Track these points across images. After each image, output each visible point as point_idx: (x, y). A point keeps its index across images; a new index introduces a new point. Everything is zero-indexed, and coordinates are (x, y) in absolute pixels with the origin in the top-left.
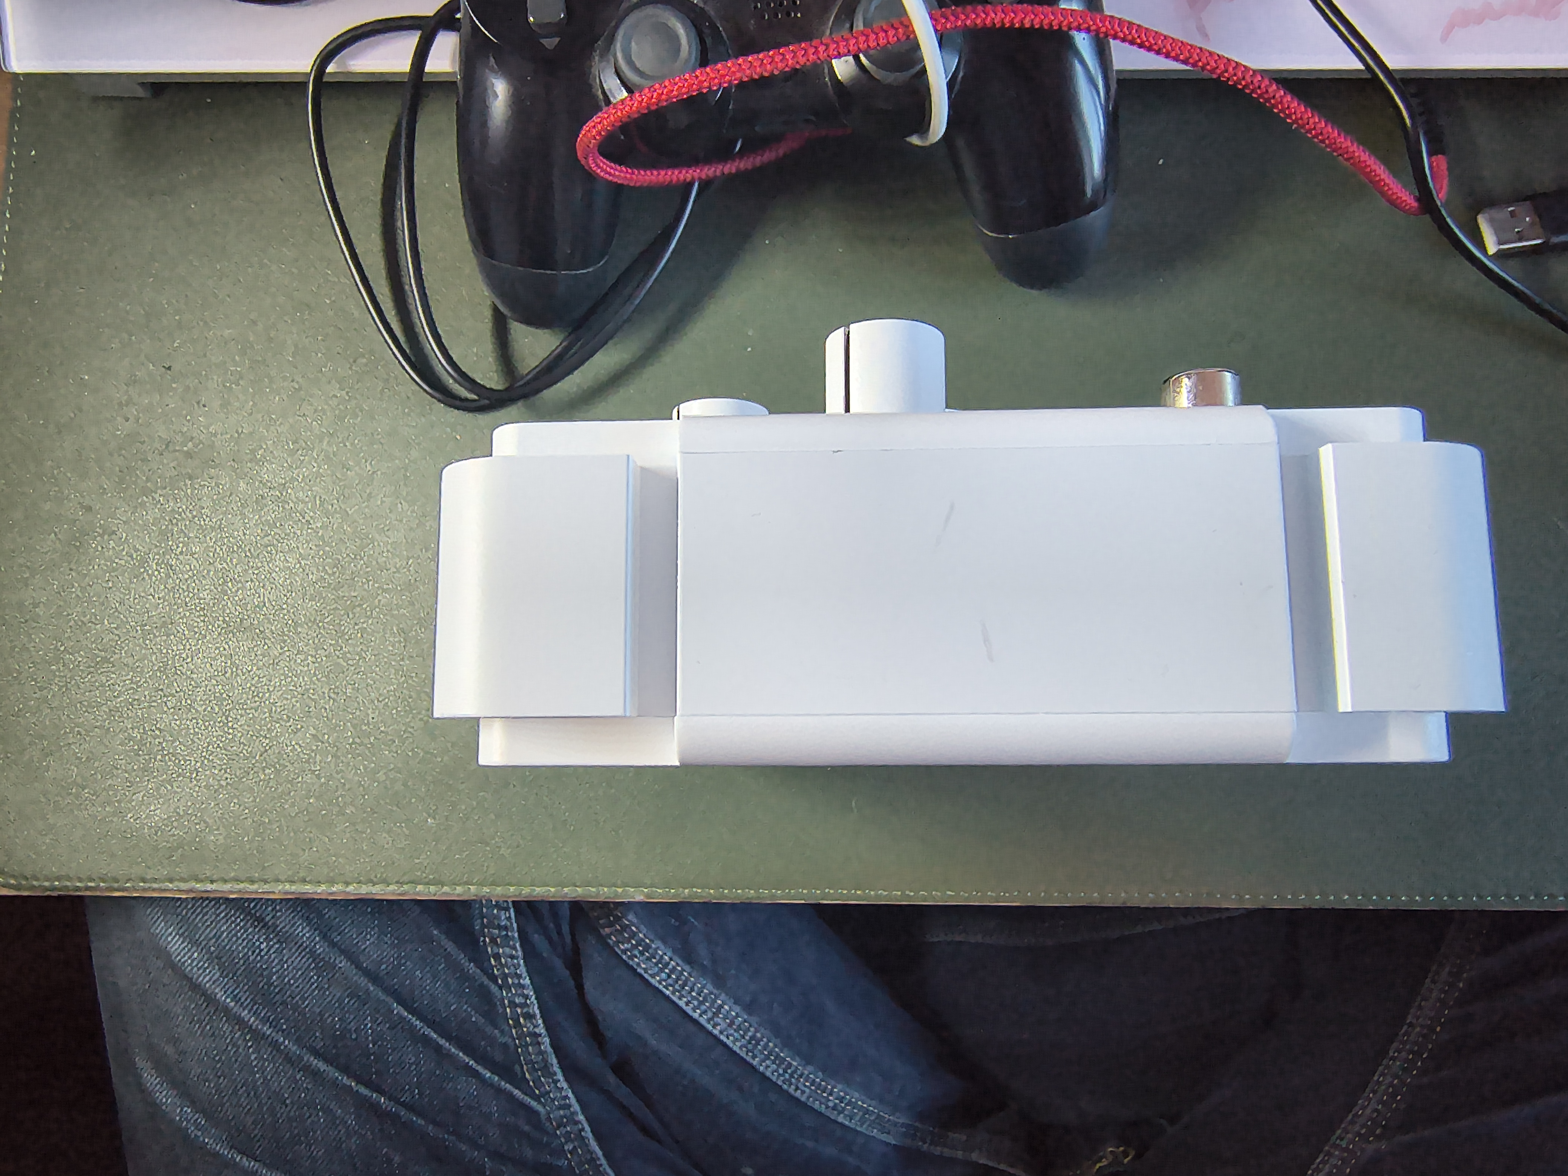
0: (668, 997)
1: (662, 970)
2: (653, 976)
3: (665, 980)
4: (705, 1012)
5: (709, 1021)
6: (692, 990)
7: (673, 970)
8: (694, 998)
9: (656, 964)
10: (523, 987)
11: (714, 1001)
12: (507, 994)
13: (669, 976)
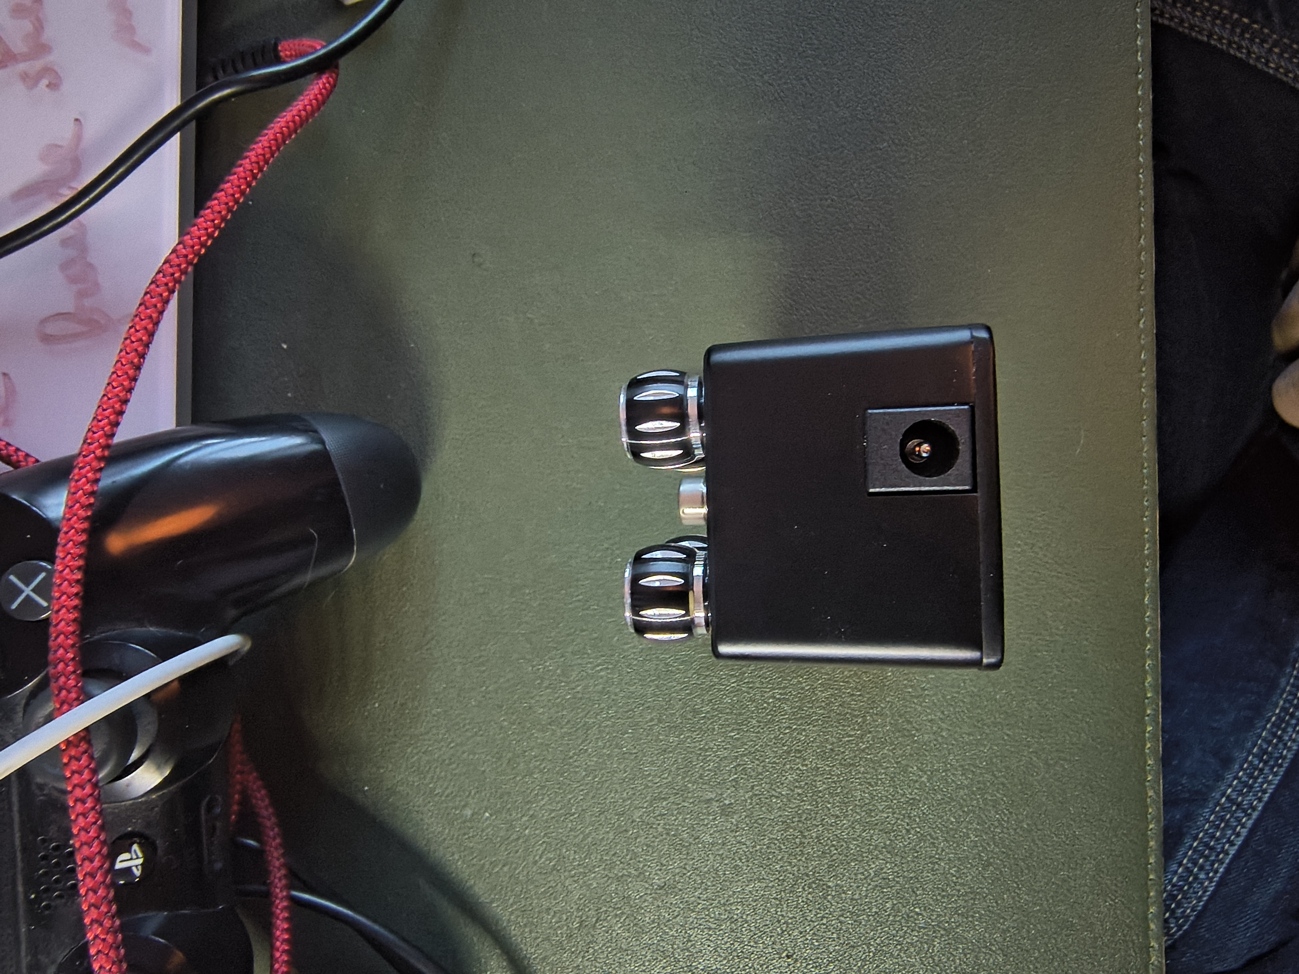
1: (1196, 878)
2: (1204, 890)
3: (1207, 873)
4: (1239, 820)
5: (1249, 816)
6: (1213, 837)
7: (1194, 862)
8: (1223, 836)
9: (1190, 885)
11: (1224, 809)
13: (1201, 868)
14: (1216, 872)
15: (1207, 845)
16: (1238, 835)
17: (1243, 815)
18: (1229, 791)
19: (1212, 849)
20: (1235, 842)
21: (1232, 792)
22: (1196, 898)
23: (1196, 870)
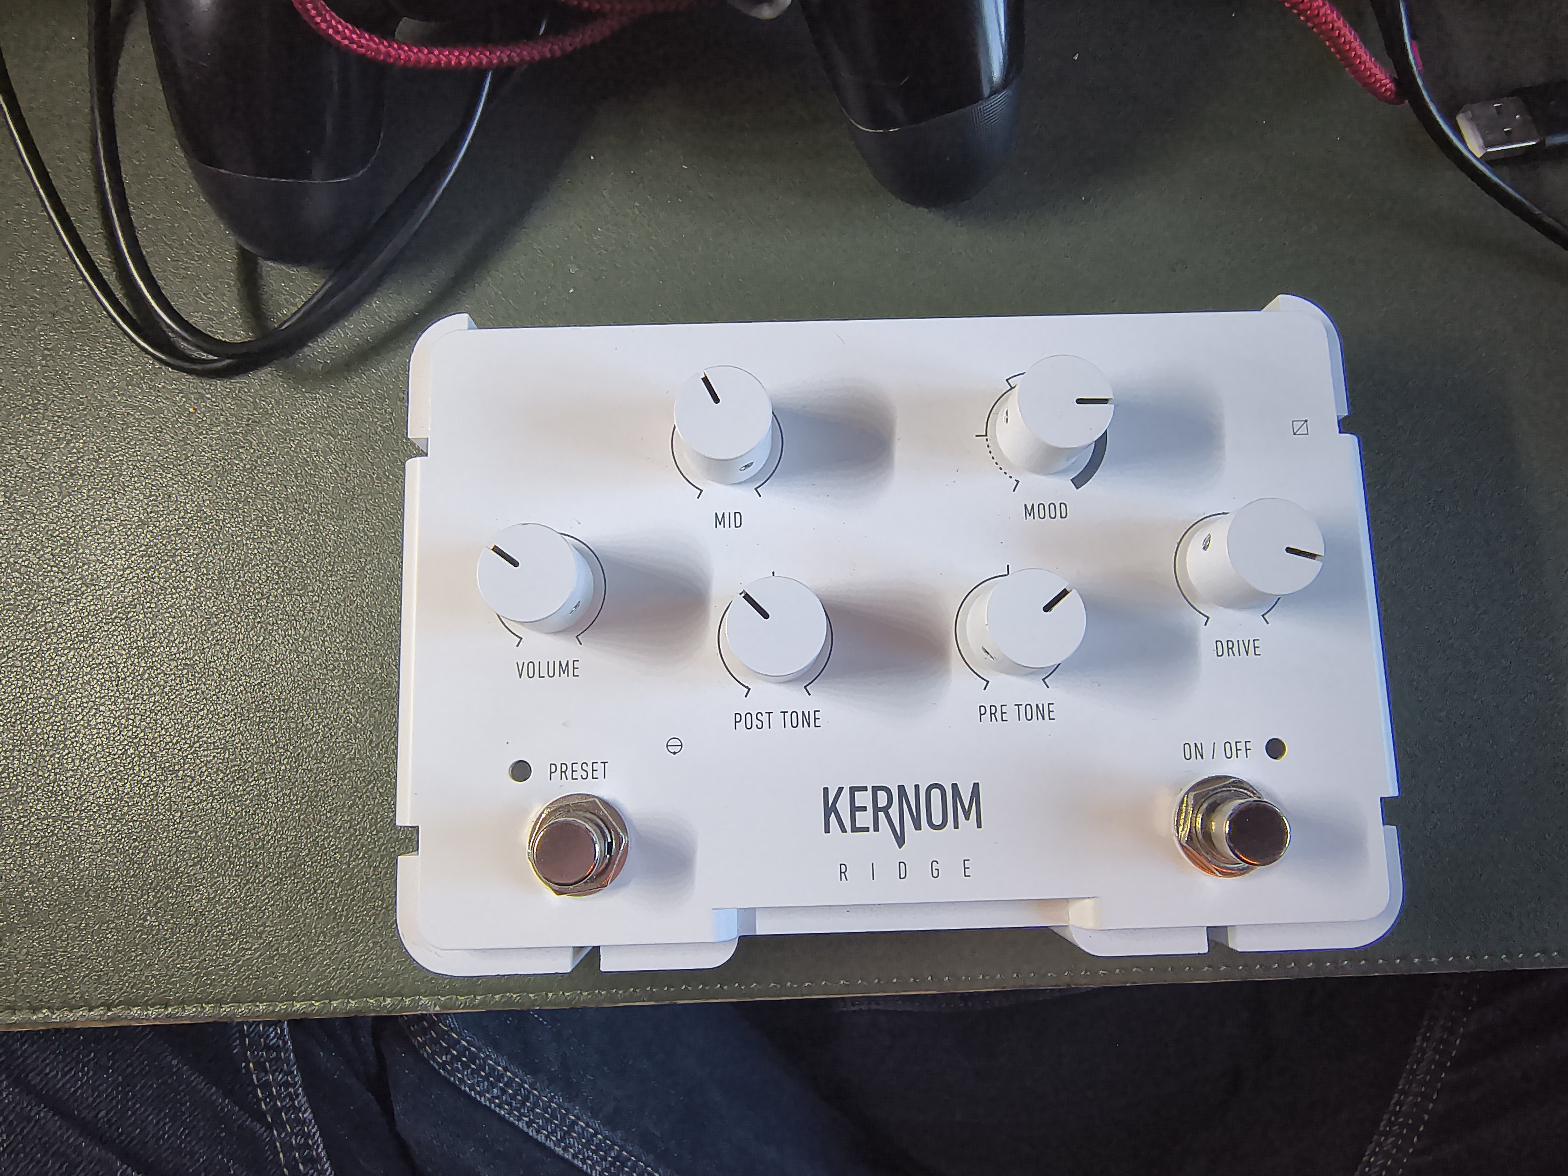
0: (502, 1119)
1: (493, 1085)
2: (481, 1094)
3: (497, 1098)
4: (553, 1132)
5: (557, 1143)
6: (536, 1105)
7: (508, 1084)
8: (537, 1116)
9: (486, 1078)
10: (304, 1122)
11: (564, 1117)
12: (279, 1134)
13: (503, 1091)
14: (500, 1106)
15: (526, 1098)
16: (538, 1132)
17: (559, 1137)
18: (582, 1124)
19: (523, 1104)
20: (531, 1129)
21: (582, 1126)
22: (473, 1084)
23: (501, 1085)
